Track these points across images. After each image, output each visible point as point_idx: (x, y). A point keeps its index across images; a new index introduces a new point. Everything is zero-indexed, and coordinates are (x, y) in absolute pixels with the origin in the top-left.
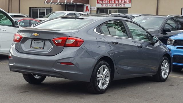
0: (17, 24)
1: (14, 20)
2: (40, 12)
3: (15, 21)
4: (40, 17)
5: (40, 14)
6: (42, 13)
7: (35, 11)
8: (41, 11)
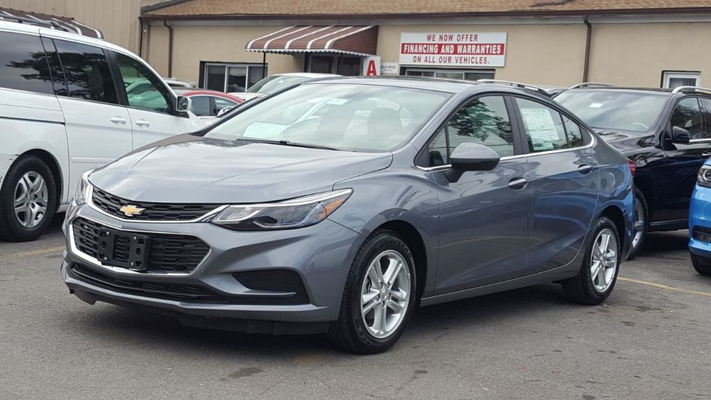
0: (185, 107)
1: (175, 93)
2: (230, 77)
3: (176, 97)
4: (231, 90)
5: (229, 83)
6: (237, 77)
7: (214, 71)
8: (235, 73)
